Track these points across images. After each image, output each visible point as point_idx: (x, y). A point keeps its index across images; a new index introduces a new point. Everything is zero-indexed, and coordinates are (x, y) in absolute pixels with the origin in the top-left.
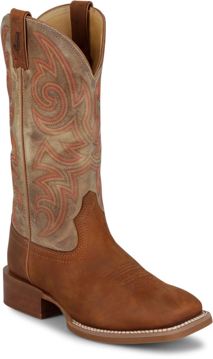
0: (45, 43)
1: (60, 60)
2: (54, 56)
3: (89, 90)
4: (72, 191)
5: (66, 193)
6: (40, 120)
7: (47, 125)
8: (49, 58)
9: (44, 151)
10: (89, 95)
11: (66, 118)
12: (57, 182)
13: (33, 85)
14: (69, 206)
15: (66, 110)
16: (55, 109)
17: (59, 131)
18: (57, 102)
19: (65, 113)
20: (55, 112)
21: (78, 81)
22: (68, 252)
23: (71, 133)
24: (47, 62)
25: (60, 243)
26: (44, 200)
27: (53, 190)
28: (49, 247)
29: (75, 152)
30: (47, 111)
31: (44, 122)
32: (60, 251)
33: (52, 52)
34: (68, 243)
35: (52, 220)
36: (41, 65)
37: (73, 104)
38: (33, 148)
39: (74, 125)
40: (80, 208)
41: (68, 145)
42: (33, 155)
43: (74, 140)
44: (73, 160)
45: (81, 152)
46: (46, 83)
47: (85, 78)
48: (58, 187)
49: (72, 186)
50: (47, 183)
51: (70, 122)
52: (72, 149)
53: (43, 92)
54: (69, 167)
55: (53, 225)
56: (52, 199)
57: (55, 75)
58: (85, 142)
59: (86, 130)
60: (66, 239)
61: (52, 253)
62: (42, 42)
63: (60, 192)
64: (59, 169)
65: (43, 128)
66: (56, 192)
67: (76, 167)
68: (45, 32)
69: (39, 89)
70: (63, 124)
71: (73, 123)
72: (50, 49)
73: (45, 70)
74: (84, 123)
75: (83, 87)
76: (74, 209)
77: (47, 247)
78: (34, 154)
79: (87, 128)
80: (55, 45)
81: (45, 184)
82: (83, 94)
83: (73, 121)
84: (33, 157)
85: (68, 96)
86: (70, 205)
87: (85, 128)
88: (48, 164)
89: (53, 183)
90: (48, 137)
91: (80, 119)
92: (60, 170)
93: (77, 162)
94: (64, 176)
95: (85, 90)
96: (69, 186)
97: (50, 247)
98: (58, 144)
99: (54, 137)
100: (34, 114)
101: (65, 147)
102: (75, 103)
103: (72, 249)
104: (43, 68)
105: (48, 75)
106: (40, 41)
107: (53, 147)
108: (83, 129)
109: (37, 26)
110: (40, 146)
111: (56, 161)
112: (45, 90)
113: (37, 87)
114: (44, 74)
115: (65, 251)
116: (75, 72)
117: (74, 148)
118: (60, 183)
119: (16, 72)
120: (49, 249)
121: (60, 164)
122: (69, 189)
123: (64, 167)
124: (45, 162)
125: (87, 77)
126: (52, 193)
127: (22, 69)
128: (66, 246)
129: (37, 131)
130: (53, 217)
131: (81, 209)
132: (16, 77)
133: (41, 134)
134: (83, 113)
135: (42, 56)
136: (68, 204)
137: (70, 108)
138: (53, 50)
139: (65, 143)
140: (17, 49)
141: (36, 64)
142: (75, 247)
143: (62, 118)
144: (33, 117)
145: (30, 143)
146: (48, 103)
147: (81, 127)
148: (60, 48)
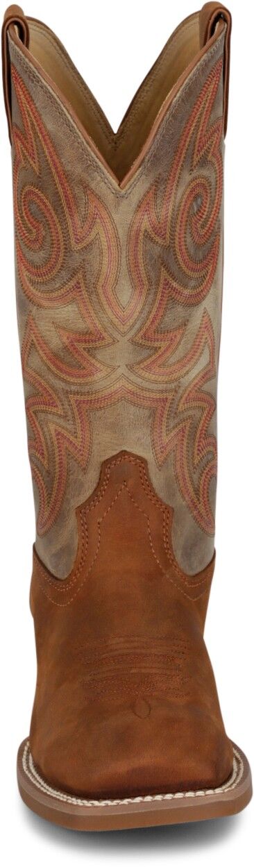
0: (21, 92)
1: (41, 137)
3: (110, 216)
4: (78, 442)
5: (67, 444)
6: (23, 267)
7: (31, 282)
8: (26, 129)
9: (31, 339)
10: (110, 227)
11: (63, 273)
12: (50, 417)
13: (15, 186)
14: (71, 477)
15: (62, 254)
16: (41, 248)
17: (50, 299)
18: (44, 233)
19: (61, 260)
20: (42, 254)
21: (78, 191)
22: (60, 580)
23: (76, 309)
24: (25, 136)
25: (54, 556)
27: (44, 434)
29: (85, 354)
30: (30, 249)
31: (27, 273)
33: (29, 115)
34: (63, 560)
35: (44, 501)
36: (19, 143)
37: (73, 242)
38: (20, 328)
39: (80, 291)
40: (95, 485)
41: (72, 336)
43: (81, 325)
44: (82, 372)
45: (99, 357)
46: (26, 184)
47: (93, 185)
48: (52, 427)
49: (80, 433)
50: (35, 413)
51: (72, 283)
52: (80, 346)
53: (23, 203)
54: (73, 388)
55: (46, 513)
56: (43, 454)
57: (37, 170)
58: (105, 334)
59: (106, 307)
60: (62, 551)
62: (18, 90)
63: (55, 439)
64: (52, 387)
65: (28, 288)
66: (48, 437)
67: (86, 389)
68: (18, 67)
69: (19, 197)
70: (57, 286)
71: (77, 286)
72: (27, 107)
73: (24, 155)
74: (100, 291)
75: (92, 206)
76: (82, 485)
78: (22, 343)
79: (110, 304)
80: (32, 99)
82: (93, 223)
83: (78, 283)
85: (63, 221)
86: (72, 474)
87: (105, 303)
88: (35, 371)
89: (43, 416)
90: (34, 310)
91: (93, 281)
92: (55, 391)
93: (90, 379)
94: (63, 405)
95: (97, 214)
96: (73, 430)
98: (52, 329)
99: (43, 312)
101: (65, 339)
102: (78, 241)
103: (66, 576)
105: (28, 166)
106: (16, 87)
107: (44, 334)
108: (100, 303)
110: (26, 328)
111: (49, 369)
112: (24, 200)
113: (17, 190)
114: (23, 164)
115: (58, 576)
116: (68, 168)
117: (84, 345)
118: (56, 419)
121: (56, 376)
122: (72, 438)
123: (63, 384)
124: (32, 365)
125: (98, 183)
126: (42, 439)
128: (60, 566)
129: (21, 291)
130: (45, 495)
131: (95, 490)
133: (25, 301)
134: (96, 266)
136: (70, 471)
137: (68, 250)
138: (30, 111)
139: (64, 329)
141: (15, 138)
142: (71, 572)
143: (55, 271)
144: (17, 257)
146: (31, 232)
147: (94, 298)
148: (39, 109)
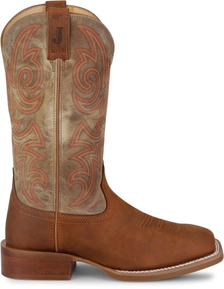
0: (90, 34)
1: (101, 48)
2: (96, 44)
4: (98, 161)
5: (95, 163)
6: (79, 102)
7: (85, 106)
8: (92, 47)
9: (81, 129)
11: (98, 98)
12: (90, 155)
13: (75, 73)
14: (97, 175)
15: (99, 91)
16: (92, 91)
17: (93, 110)
18: (94, 85)
19: (98, 94)
20: (92, 93)
22: (99, 214)
24: (90, 50)
25: (91, 208)
26: (79, 173)
27: (88, 163)
28: (81, 214)
29: (100, 127)
30: (86, 94)
31: (83, 104)
32: (92, 215)
33: (95, 41)
34: (98, 206)
35: (85, 190)
36: (84, 54)
37: (103, 85)
38: (70, 128)
41: (97, 121)
42: (70, 134)
43: (99, 116)
44: (99, 134)
46: (88, 69)
50: (83, 157)
51: (100, 101)
52: (99, 124)
53: (85, 77)
55: (86, 194)
56: (87, 171)
57: (96, 61)
60: (97, 203)
61: (85, 218)
62: (87, 33)
63: (92, 163)
64: (92, 143)
65: (83, 109)
66: (89, 163)
68: (90, 25)
69: (81, 75)
70: (96, 104)
72: (93, 39)
73: (87, 58)
76: (100, 176)
77: (79, 214)
78: (72, 133)
80: (98, 35)
81: (82, 158)
84: (71, 136)
85: (102, 78)
88: (84, 140)
89: (87, 156)
90: (85, 117)
93: (101, 135)
94: (95, 149)
96: (97, 157)
97: (83, 214)
98: (92, 121)
99: (89, 116)
100: (74, 98)
101: (95, 124)
102: (104, 83)
103: (103, 211)
104: (86, 56)
105: (90, 61)
106: (84, 33)
107: (89, 125)
109: (83, 19)
110: (78, 126)
111: (90, 137)
112: (86, 75)
113: (79, 73)
114: (86, 62)
115: (97, 213)
116: (109, 57)
118: (92, 155)
119: (51, 64)
120: (82, 215)
121: (92, 139)
122: (96, 160)
123: (95, 141)
124: (82, 139)
126: (87, 165)
127: (61, 59)
128: (97, 209)
129: (77, 112)
130: (86, 186)
132: (51, 67)
133: (80, 115)
135: (85, 46)
136: (97, 173)
137: (101, 89)
138: (96, 40)
139: (95, 120)
140: (57, 42)
141: (79, 53)
142: (105, 208)
143: (96, 98)
144: (73, 100)
145: (68, 124)
146: (88, 86)
148: (102, 37)
